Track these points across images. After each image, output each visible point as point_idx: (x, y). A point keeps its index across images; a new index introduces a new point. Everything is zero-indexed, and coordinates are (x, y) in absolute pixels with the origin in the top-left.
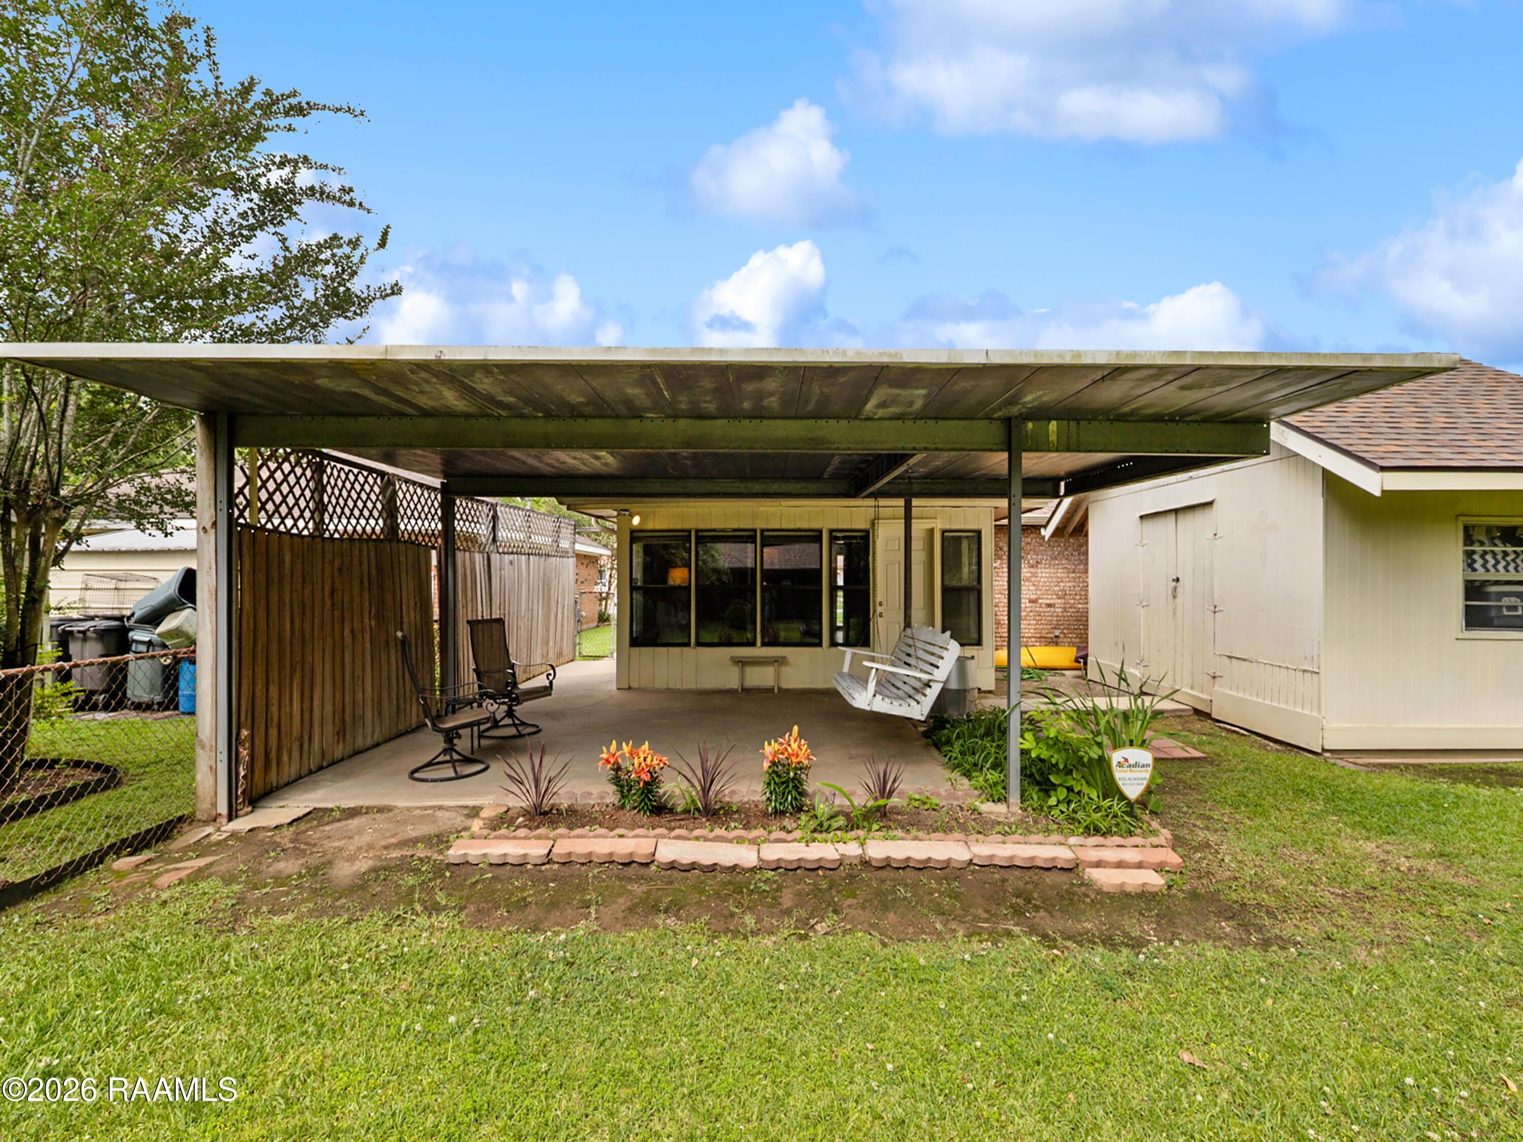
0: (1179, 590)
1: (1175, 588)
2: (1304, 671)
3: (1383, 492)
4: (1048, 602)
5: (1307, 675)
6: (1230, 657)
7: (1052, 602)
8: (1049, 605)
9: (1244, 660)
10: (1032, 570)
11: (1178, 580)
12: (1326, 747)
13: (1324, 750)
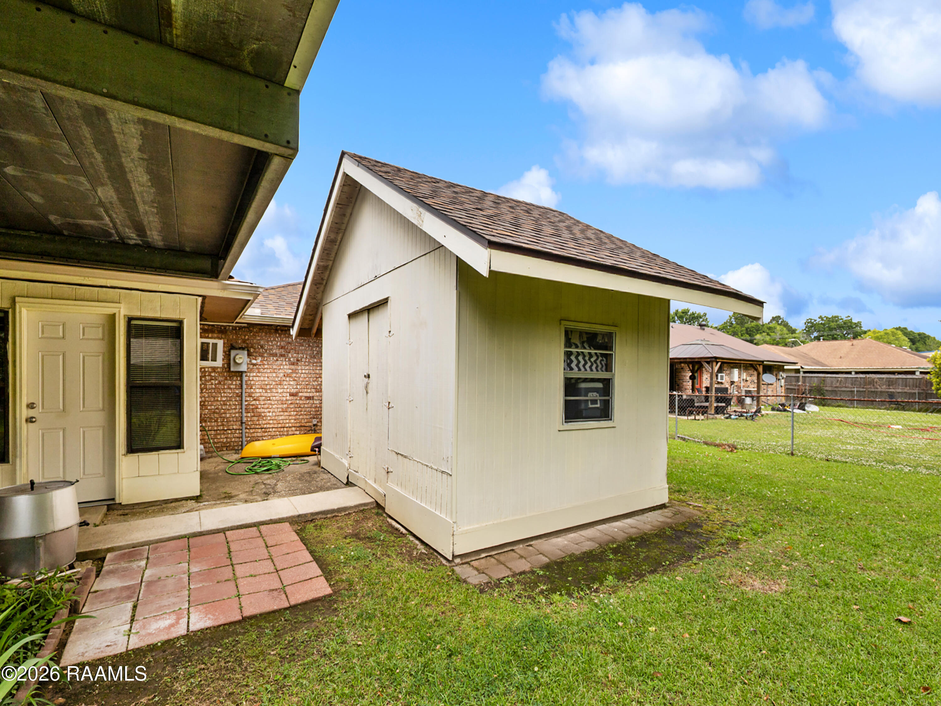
0: (370, 386)
1: (368, 383)
2: (443, 472)
3: (491, 272)
4: (308, 395)
5: (445, 476)
6: (398, 454)
7: (311, 395)
8: (308, 398)
9: (405, 457)
10: (293, 367)
11: (368, 376)
12: (456, 553)
13: (454, 557)
